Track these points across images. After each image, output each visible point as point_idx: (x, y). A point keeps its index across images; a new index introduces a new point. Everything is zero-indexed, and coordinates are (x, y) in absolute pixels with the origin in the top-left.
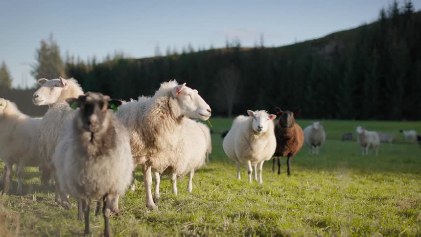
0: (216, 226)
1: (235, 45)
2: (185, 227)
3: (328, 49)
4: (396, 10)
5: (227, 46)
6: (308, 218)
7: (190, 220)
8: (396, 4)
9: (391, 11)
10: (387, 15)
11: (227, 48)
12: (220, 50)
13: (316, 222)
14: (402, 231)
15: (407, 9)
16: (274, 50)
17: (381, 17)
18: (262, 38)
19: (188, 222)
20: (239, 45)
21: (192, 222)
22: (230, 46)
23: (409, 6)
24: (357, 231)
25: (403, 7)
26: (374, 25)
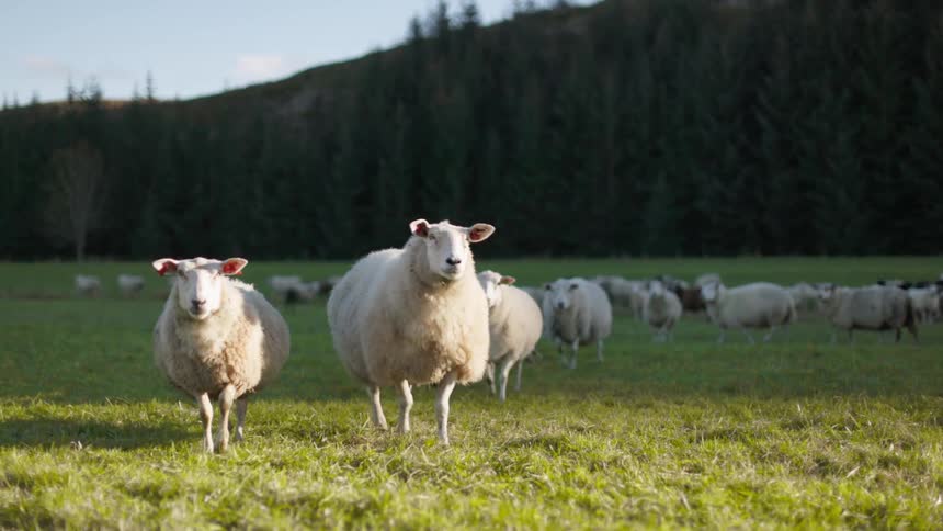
1: (88, 95)
3: (301, 103)
4: (442, 20)
5: (71, 97)
10: (426, 31)
11: (71, 101)
12: (53, 108)
15: (466, 19)
16: (179, 106)
18: (149, 81)
20: (98, 95)
22: (76, 98)
23: (471, 12)
25: (457, 14)
26: (398, 52)
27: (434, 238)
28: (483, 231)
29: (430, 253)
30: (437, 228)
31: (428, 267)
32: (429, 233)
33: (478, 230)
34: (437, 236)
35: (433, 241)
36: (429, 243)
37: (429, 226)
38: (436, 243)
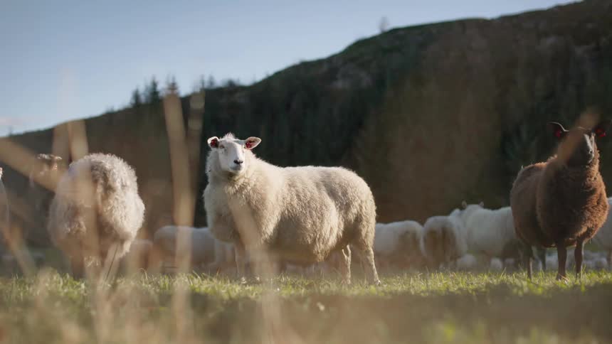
8: (155, 85)
9: (148, 94)
15: (169, 92)
23: (173, 87)
25: (164, 89)
26: (124, 113)
27: (223, 147)
28: (254, 142)
29: (221, 157)
30: (225, 141)
31: (220, 167)
32: (220, 144)
33: (250, 142)
34: (225, 146)
35: (223, 150)
36: (220, 151)
37: (218, 140)
38: (225, 150)
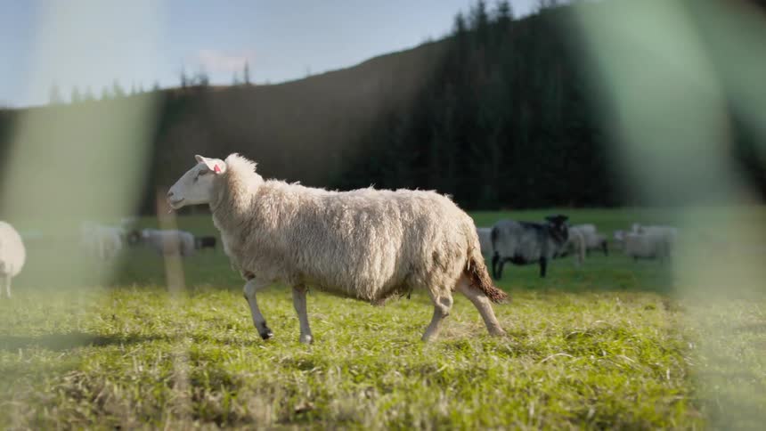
0: (122, 375)
1: (198, 82)
2: (67, 379)
4: (481, 16)
6: (285, 358)
7: (77, 369)
8: (482, 6)
9: (474, 18)
10: (468, 25)
11: (184, 88)
13: (297, 363)
14: (439, 368)
15: (501, 14)
17: (457, 29)
18: (247, 69)
19: (74, 372)
20: (205, 82)
21: (81, 371)
22: (188, 85)
23: (505, 8)
24: (364, 371)
25: (493, 11)
